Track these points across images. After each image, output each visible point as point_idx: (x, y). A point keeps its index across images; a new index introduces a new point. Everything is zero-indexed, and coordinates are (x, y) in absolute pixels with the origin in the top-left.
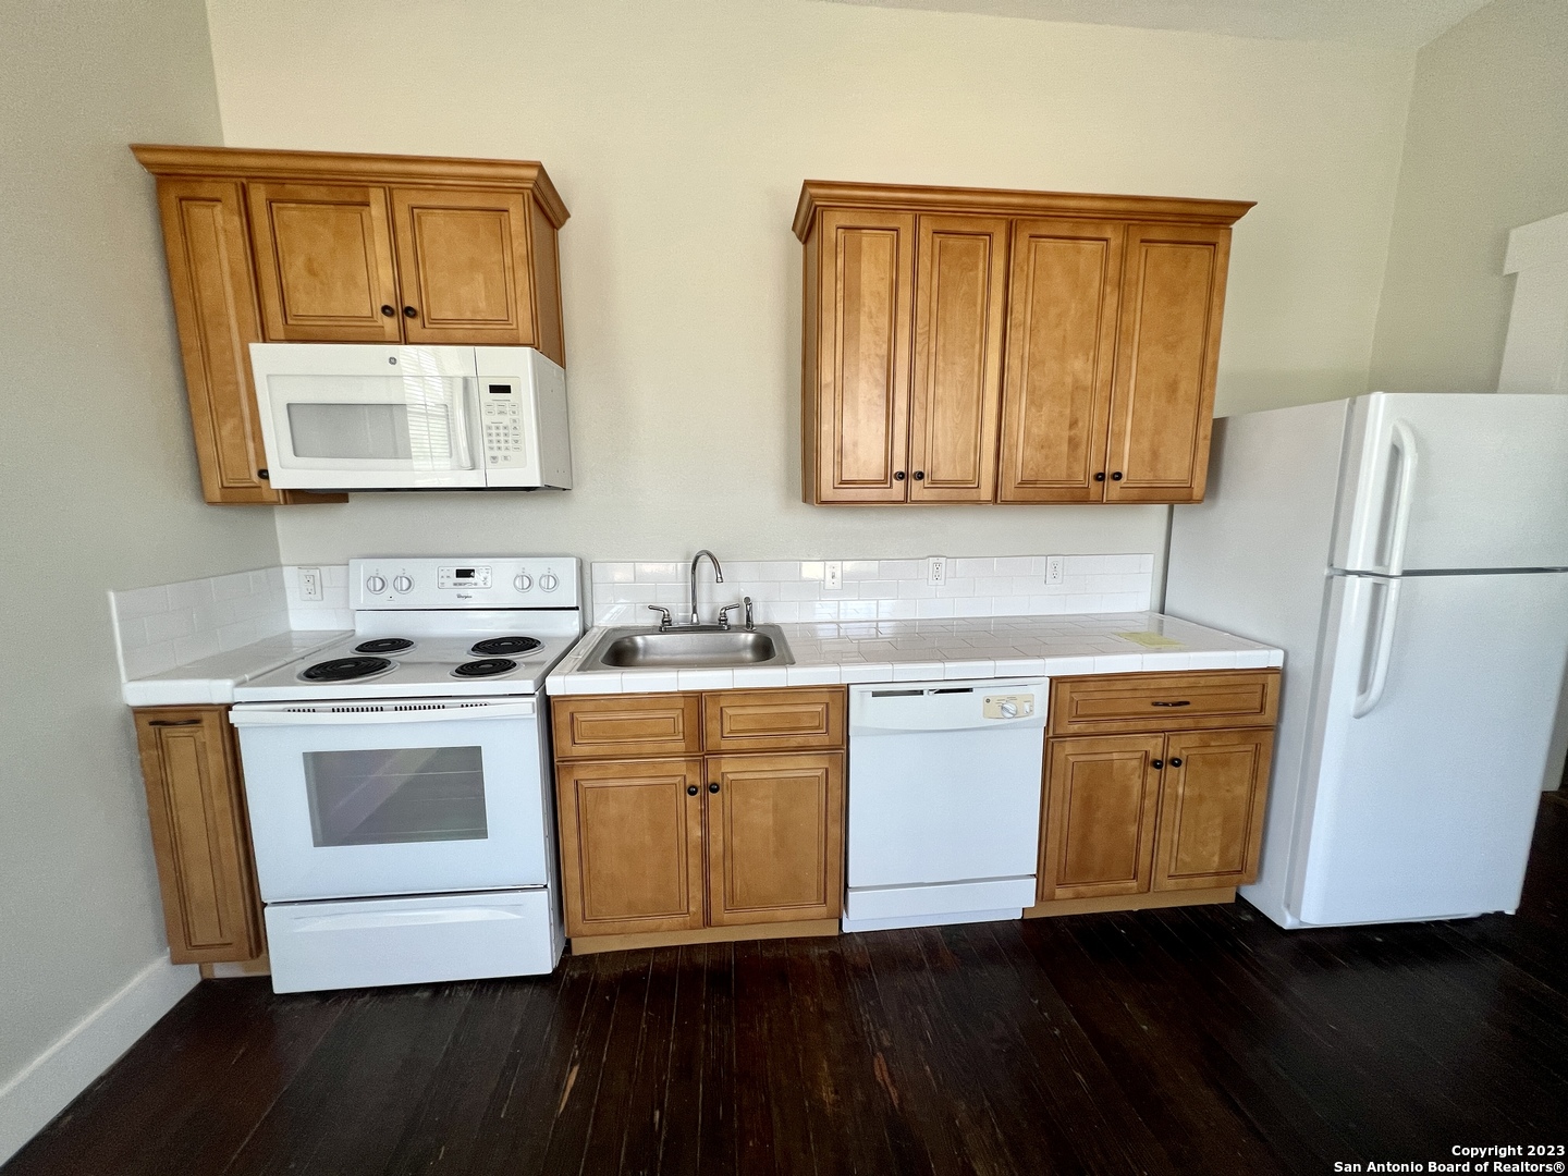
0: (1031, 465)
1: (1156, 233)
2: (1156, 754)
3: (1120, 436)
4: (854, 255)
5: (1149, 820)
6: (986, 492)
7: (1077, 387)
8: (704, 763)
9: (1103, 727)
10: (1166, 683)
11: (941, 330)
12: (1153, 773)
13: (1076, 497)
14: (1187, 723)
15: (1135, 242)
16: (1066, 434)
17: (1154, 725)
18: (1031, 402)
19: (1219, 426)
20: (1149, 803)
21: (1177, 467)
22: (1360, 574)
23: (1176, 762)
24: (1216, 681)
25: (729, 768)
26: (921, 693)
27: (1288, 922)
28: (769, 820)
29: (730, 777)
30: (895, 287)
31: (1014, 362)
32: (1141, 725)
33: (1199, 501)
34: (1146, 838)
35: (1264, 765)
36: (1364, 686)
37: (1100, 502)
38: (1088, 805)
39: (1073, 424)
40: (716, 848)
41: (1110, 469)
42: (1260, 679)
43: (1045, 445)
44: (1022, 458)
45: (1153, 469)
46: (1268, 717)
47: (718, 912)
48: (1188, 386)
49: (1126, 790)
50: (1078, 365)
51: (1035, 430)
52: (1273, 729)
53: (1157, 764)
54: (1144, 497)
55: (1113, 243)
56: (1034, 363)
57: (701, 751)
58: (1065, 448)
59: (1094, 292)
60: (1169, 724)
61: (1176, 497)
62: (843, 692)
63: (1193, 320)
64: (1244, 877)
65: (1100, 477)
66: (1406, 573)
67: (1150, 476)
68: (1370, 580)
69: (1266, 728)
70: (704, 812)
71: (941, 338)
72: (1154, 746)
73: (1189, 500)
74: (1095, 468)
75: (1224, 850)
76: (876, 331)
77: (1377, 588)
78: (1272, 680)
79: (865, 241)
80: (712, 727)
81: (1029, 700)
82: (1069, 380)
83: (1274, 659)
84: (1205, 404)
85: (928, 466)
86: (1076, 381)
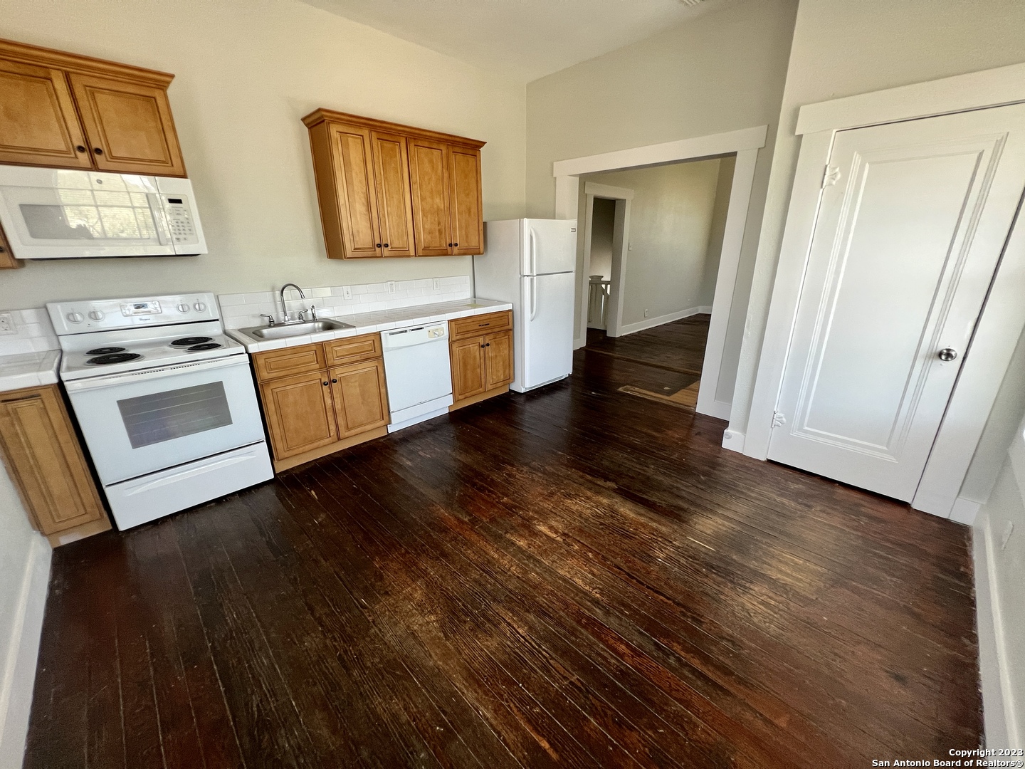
0: (427, 241)
1: (457, 149)
2: (482, 343)
3: (455, 229)
4: (345, 146)
5: (483, 367)
6: (412, 252)
7: (438, 209)
8: (328, 372)
9: (466, 336)
10: (482, 318)
11: (386, 183)
12: (482, 349)
13: (444, 253)
14: (490, 331)
15: (451, 153)
16: (437, 228)
17: (480, 333)
18: (424, 215)
19: (485, 224)
20: (482, 361)
21: (474, 241)
22: (528, 276)
23: (488, 345)
24: (496, 316)
25: (337, 373)
26: (406, 331)
27: (523, 391)
28: (358, 390)
29: (340, 376)
30: (365, 162)
31: (415, 198)
32: (477, 334)
33: (483, 254)
34: (483, 373)
35: (511, 342)
36: (532, 312)
37: (452, 255)
38: (465, 365)
39: (439, 224)
40: (338, 406)
41: (453, 242)
42: (507, 314)
43: (430, 232)
44: (423, 238)
45: (467, 242)
46: (510, 326)
47: (343, 433)
48: (474, 210)
49: (475, 357)
50: (437, 200)
51: (426, 226)
52: (512, 330)
53: (483, 346)
54: (464, 253)
55: (443, 152)
56: (423, 199)
57: (326, 367)
58: (437, 233)
59: (440, 171)
60: (485, 332)
61: (474, 252)
62: (378, 334)
63: (473, 185)
64: (511, 380)
65: (450, 245)
66: (537, 275)
67: (466, 245)
68: (530, 277)
69: (511, 330)
70: (331, 392)
71: (387, 186)
72: (481, 340)
73: (479, 254)
74: (449, 242)
75: (504, 372)
76: (360, 181)
77: (532, 279)
78: (510, 313)
79: (350, 139)
80: (329, 356)
81: (442, 329)
82: (435, 206)
83: (509, 307)
84: (480, 218)
85: (389, 241)
86: (438, 207)
